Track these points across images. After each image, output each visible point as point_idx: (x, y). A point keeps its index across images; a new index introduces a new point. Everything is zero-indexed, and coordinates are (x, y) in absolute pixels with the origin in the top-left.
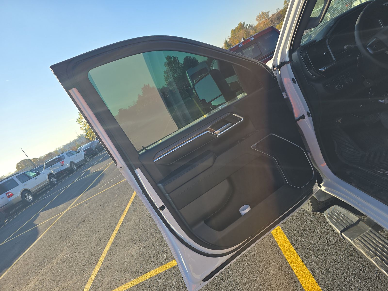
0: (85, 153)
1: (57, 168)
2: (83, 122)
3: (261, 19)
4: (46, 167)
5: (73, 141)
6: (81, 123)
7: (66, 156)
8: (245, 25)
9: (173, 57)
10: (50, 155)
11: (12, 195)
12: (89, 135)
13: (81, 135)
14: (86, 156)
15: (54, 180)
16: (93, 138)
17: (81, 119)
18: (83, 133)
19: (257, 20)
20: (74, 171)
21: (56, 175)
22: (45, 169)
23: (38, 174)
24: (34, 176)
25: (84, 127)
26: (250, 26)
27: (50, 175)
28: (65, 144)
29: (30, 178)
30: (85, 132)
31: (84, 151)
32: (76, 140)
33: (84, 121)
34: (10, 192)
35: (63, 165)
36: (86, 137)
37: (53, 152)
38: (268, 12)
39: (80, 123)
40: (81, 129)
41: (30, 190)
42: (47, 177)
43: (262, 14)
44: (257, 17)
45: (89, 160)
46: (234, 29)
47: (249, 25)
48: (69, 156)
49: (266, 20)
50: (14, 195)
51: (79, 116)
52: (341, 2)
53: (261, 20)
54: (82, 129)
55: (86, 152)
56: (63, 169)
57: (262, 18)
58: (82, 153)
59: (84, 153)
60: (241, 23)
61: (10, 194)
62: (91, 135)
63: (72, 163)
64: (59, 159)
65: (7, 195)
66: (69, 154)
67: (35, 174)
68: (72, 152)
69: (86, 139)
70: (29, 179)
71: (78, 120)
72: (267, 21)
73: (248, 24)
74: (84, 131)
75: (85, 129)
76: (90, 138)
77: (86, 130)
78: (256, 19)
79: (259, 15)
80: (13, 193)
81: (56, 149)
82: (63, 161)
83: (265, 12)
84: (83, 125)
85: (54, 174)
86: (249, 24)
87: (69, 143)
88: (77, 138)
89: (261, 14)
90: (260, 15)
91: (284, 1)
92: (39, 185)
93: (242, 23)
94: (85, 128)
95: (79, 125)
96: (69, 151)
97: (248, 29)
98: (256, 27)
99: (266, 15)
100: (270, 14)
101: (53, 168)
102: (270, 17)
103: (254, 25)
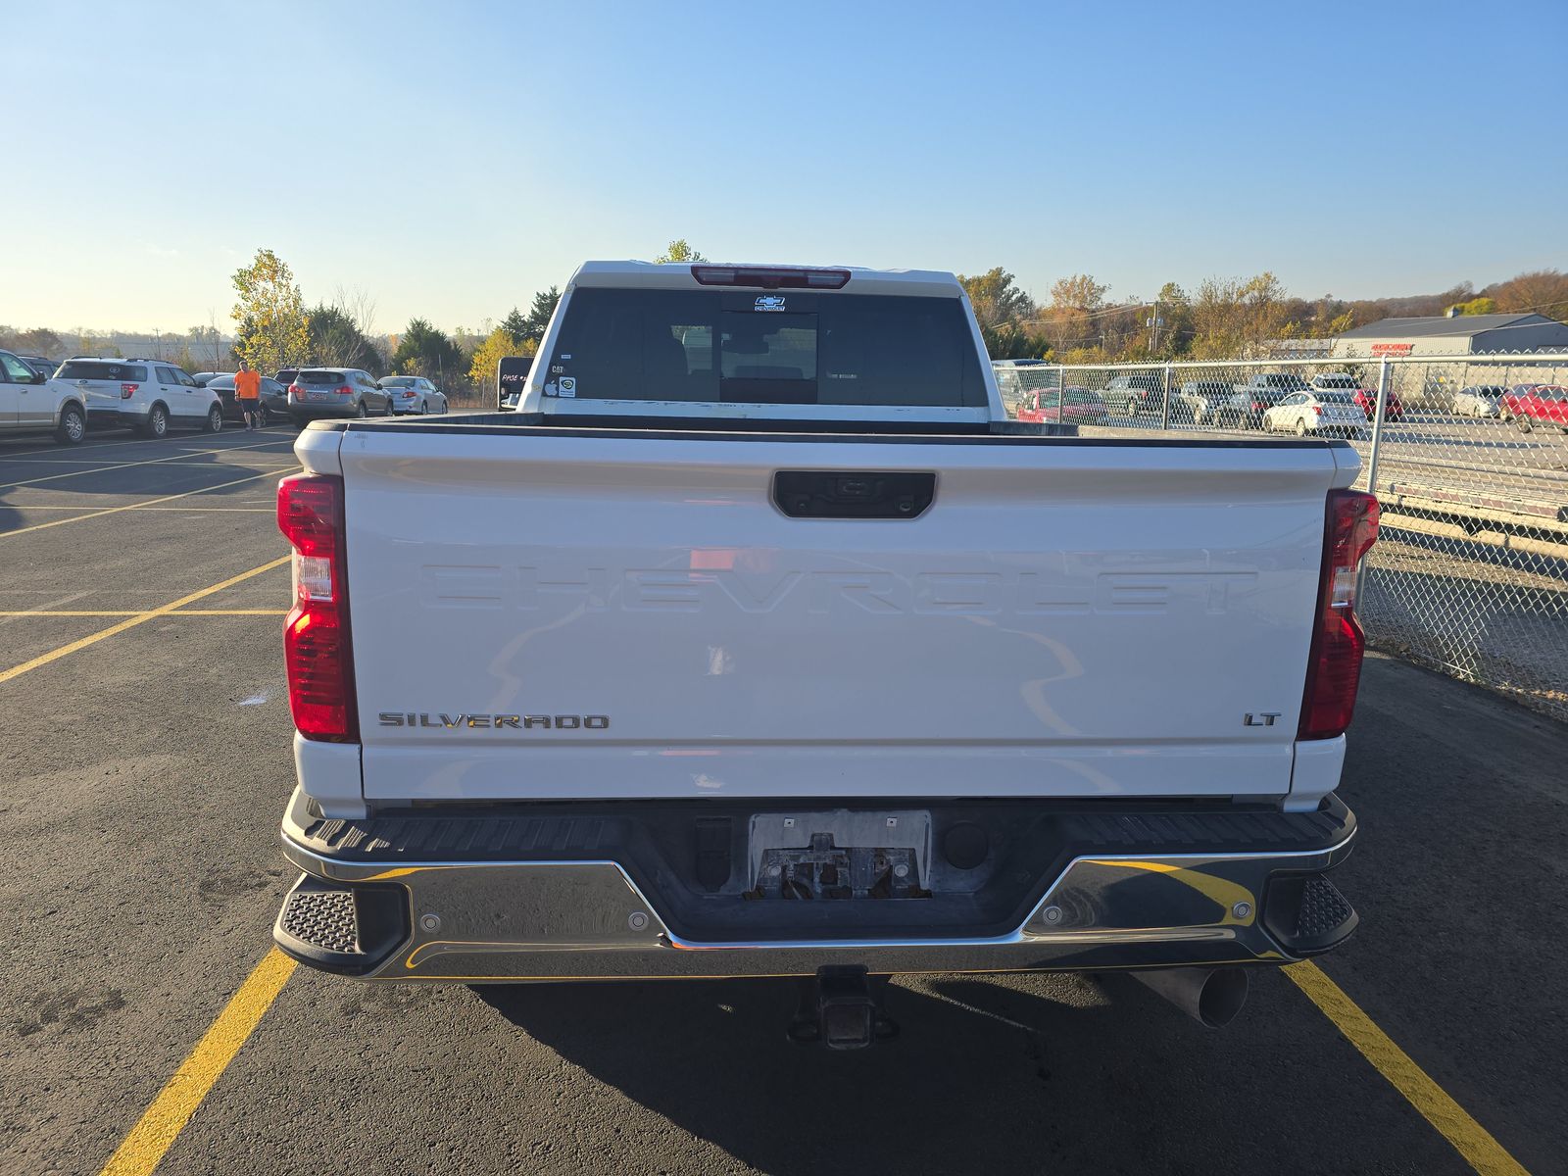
0: (219, 400)
1: (104, 396)
2: (254, 293)
3: (1068, 297)
4: (66, 375)
6: (247, 291)
7: (152, 375)
8: (1010, 287)
9: (697, 256)
12: (252, 351)
13: (214, 332)
14: (216, 413)
15: (75, 426)
17: (255, 277)
18: (230, 330)
19: (1056, 294)
20: (152, 435)
21: (89, 415)
22: (58, 377)
23: (38, 380)
24: (23, 381)
25: (248, 311)
26: (1022, 299)
27: (72, 405)
28: (127, 333)
29: (6, 378)
30: (242, 331)
31: (219, 393)
32: (184, 341)
33: (260, 290)
35: (129, 397)
36: (238, 349)
38: (1103, 290)
39: (244, 291)
40: (235, 314)
42: (58, 408)
43: (1082, 284)
44: (1061, 283)
45: (220, 431)
46: (968, 277)
47: (1022, 296)
48: (160, 380)
49: (1082, 309)
51: (254, 262)
52: (1270, 385)
53: (1067, 302)
54: (240, 315)
55: (222, 398)
56: (121, 410)
57: (1075, 296)
58: (210, 395)
59: (216, 398)
60: (999, 271)
62: (257, 354)
63: (160, 406)
64: (125, 373)
66: (164, 375)
67: (28, 374)
68: (178, 374)
69: (231, 357)
71: (241, 276)
72: (1082, 317)
73: (1018, 290)
74: (237, 323)
75: (249, 321)
77: (249, 325)
78: (1054, 289)
79: (1070, 280)
82: (136, 387)
83: (1093, 284)
84: (250, 304)
85: (86, 409)
86: (1024, 293)
88: (186, 333)
89: (1078, 280)
90: (1073, 284)
91: (1166, 284)
92: (23, 413)
94: (252, 319)
95: (234, 296)
96: (170, 366)
97: (1012, 304)
98: (1039, 315)
99: (1092, 294)
100: (1106, 298)
101: (90, 387)
102: (1099, 309)
103: (1037, 304)
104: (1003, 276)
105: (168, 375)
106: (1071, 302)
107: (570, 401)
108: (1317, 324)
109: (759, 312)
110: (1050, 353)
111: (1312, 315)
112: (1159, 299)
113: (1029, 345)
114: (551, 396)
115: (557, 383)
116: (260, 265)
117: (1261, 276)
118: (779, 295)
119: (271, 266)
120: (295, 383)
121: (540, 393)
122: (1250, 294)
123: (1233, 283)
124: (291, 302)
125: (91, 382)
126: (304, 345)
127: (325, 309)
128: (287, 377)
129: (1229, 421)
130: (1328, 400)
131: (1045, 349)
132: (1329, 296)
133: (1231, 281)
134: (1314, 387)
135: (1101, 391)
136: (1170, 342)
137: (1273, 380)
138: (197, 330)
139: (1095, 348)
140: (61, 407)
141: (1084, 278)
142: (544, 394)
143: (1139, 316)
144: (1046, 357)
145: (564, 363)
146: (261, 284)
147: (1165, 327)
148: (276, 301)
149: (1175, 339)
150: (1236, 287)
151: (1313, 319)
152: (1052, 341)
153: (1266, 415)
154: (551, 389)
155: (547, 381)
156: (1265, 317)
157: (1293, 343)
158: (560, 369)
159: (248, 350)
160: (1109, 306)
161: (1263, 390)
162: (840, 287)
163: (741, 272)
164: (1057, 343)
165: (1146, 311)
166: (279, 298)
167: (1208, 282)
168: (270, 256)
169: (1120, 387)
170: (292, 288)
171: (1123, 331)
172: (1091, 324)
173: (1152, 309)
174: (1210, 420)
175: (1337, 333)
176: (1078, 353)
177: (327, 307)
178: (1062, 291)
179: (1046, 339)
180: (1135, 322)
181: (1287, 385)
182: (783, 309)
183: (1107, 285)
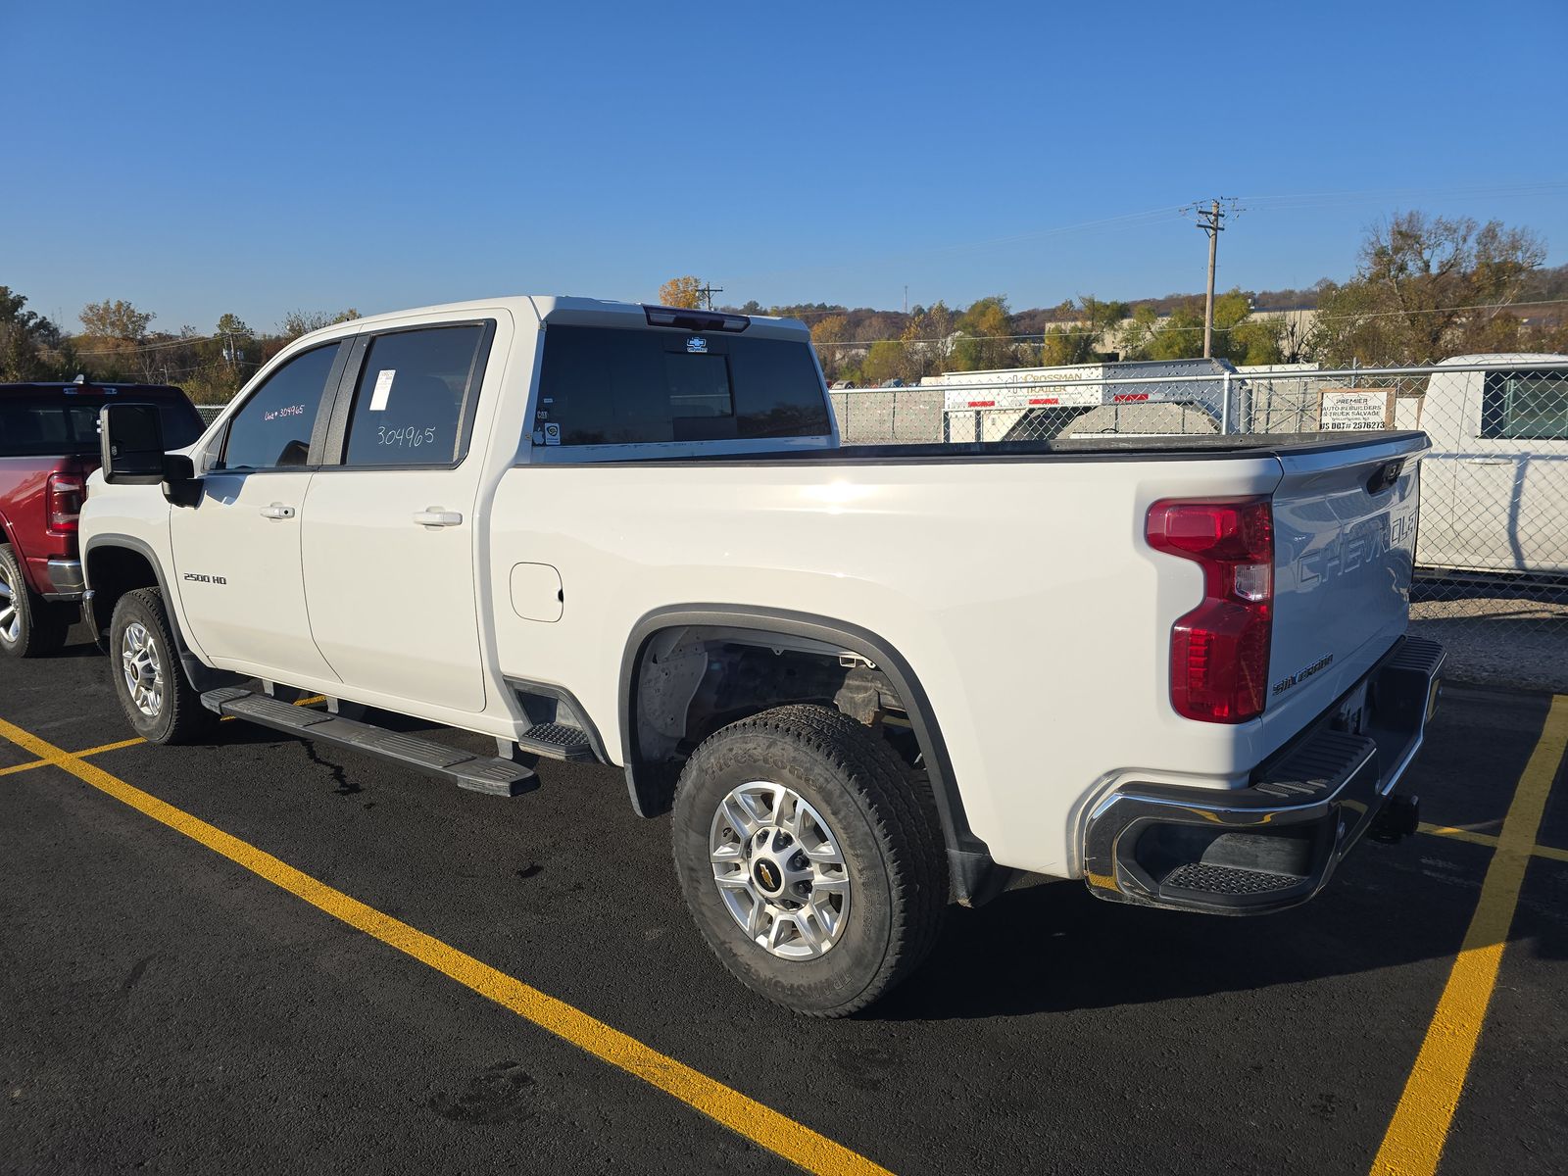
3: (104, 325)
8: (23, 311)
19: (87, 320)
26: (44, 325)
38: (147, 318)
43: (119, 310)
44: (91, 309)
47: (41, 322)
49: (126, 338)
53: (103, 330)
57: (113, 324)
72: (131, 348)
73: (35, 314)
78: (83, 315)
79: (102, 306)
83: (133, 311)
86: (44, 318)
90: (107, 309)
93: (13, 295)
97: (31, 331)
98: (70, 344)
99: (133, 322)
100: (151, 330)
102: (147, 340)
103: (65, 332)
104: (11, 298)
106: (110, 331)
107: (556, 449)
109: (690, 354)
112: (219, 331)
114: (540, 446)
115: (543, 430)
118: (701, 337)
121: (530, 443)
123: (319, 318)
141: (120, 305)
142: (534, 444)
145: (548, 408)
154: (539, 438)
155: (535, 430)
158: (546, 415)
160: (161, 337)
162: (742, 330)
172: (144, 355)
178: (95, 318)
182: (706, 350)
183: (151, 314)
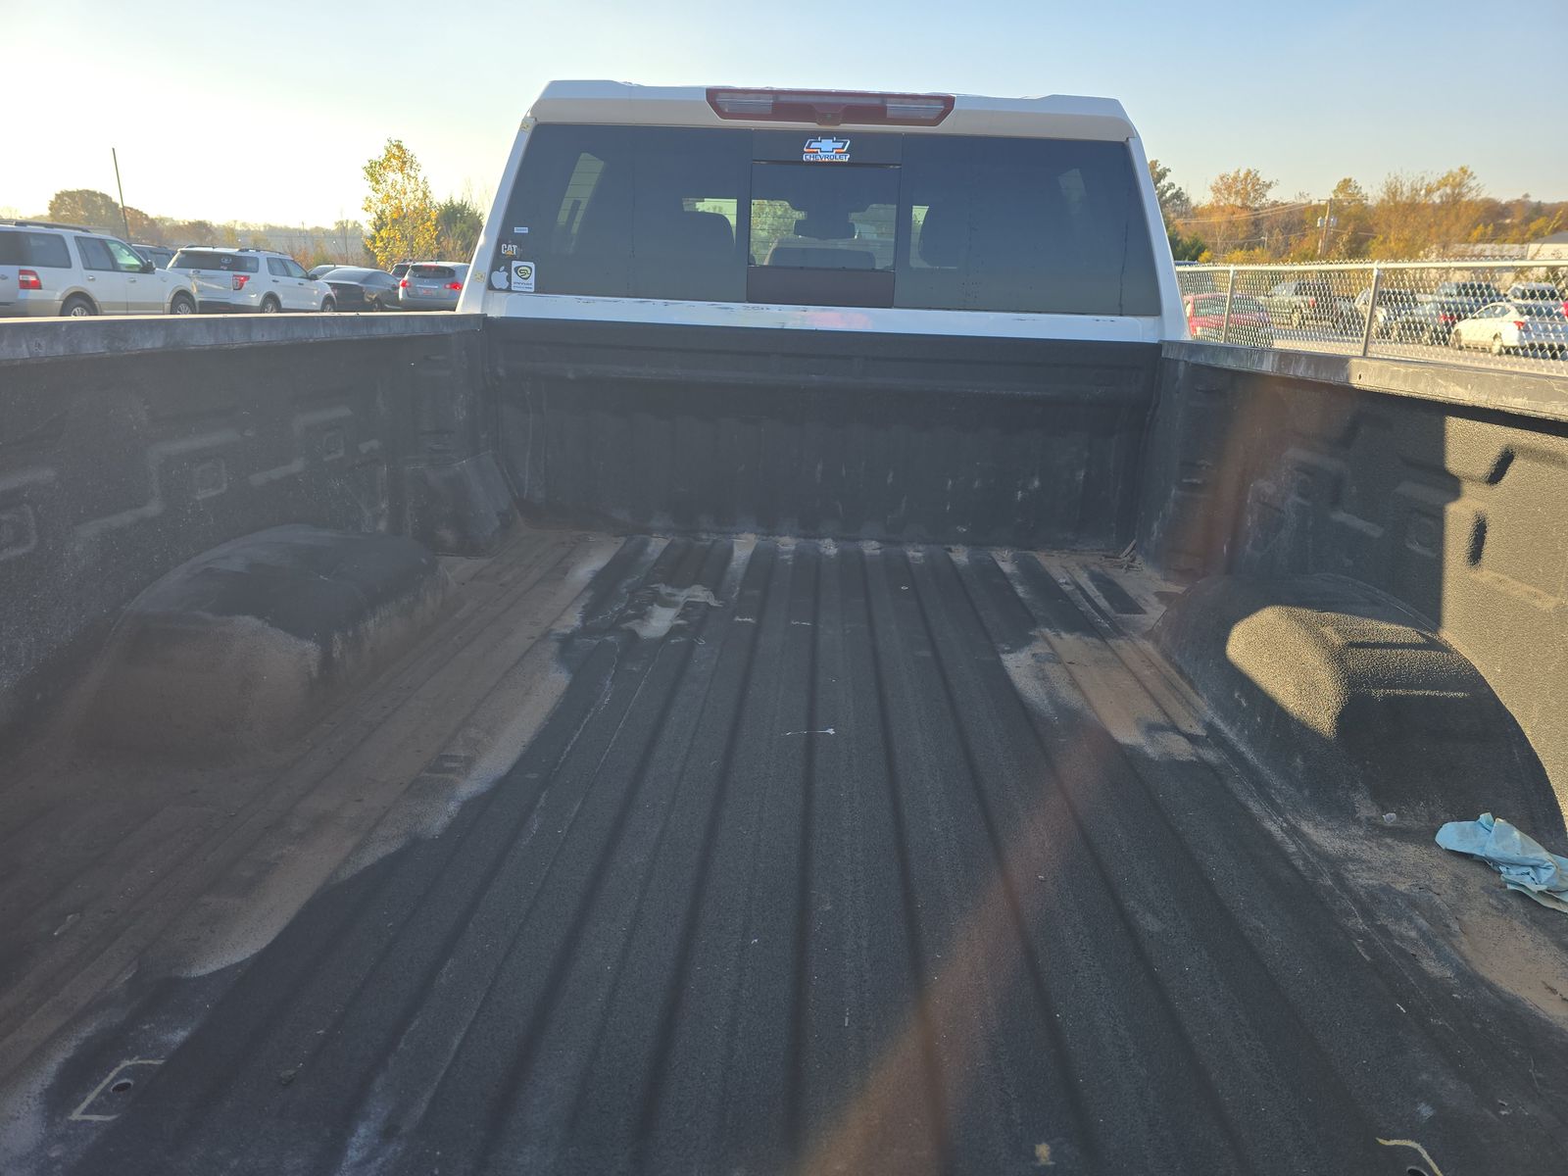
0: (332, 294)
1: (216, 287)
2: (384, 185)
3: (1229, 194)
4: (180, 264)
5: (311, 230)
6: (377, 182)
7: (263, 265)
8: (1164, 182)
10: (200, 229)
11: (37, 285)
12: (381, 244)
13: (357, 227)
14: (327, 306)
16: (390, 259)
17: (385, 168)
18: (366, 223)
19: (1216, 190)
21: (200, 307)
22: (172, 267)
23: (146, 269)
24: (131, 270)
25: (379, 204)
26: (1178, 195)
27: (183, 295)
28: (278, 226)
29: (115, 267)
30: (375, 224)
31: (334, 286)
32: (327, 234)
33: (389, 182)
34: (33, 273)
35: (240, 289)
36: (368, 243)
37: (219, 226)
38: (1269, 186)
39: (374, 183)
40: (366, 206)
41: (98, 306)
42: (168, 296)
43: (1246, 179)
44: (1222, 178)
47: (1177, 192)
48: (272, 271)
49: (1244, 207)
50: (40, 289)
51: (383, 153)
53: (1228, 199)
54: (370, 207)
55: (336, 292)
56: (233, 303)
57: (1237, 193)
58: (322, 288)
59: (329, 291)
61: (33, 279)
62: (387, 247)
63: (271, 299)
64: (236, 263)
65: (22, 277)
66: (277, 266)
67: (138, 263)
68: (291, 266)
69: (362, 250)
70: (111, 267)
71: (371, 167)
72: (1244, 215)
73: (1174, 185)
74: (372, 217)
75: (381, 215)
76: (381, 257)
77: (380, 218)
78: (1213, 184)
79: (1232, 175)
80: (43, 283)
81: (235, 221)
82: (247, 278)
83: (1258, 179)
84: (380, 196)
85: (197, 299)
86: (1180, 189)
87: (295, 230)
88: (332, 227)
89: (1242, 175)
90: (1235, 179)
91: (1342, 179)
92: (131, 303)
93: (1159, 168)
94: (383, 212)
95: (365, 187)
96: (281, 257)
97: (1167, 201)
98: (1196, 212)
99: (1256, 190)
100: (1272, 196)
101: (203, 278)
102: (1262, 207)
103: (1194, 202)
104: (1158, 170)
105: (281, 266)
106: (1232, 200)
107: (525, 297)
108: (1512, 226)
109: (809, 163)
110: (1206, 254)
111: (1506, 217)
112: (1333, 197)
113: (1183, 246)
114: (500, 290)
115: (508, 270)
116: (390, 156)
117: (1456, 170)
118: (840, 136)
119: (399, 157)
120: (406, 278)
121: (483, 285)
122: (1441, 190)
123: (1423, 178)
124: (420, 195)
125: (204, 272)
126: (431, 238)
127: (455, 203)
128: (401, 271)
129: (1411, 335)
130: (1529, 313)
131: (1201, 250)
132: (1527, 196)
133: (1420, 176)
134: (1511, 297)
135: (1263, 298)
136: (1343, 245)
137: (1464, 289)
138: (342, 223)
139: (1257, 250)
140: (171, 297)
141: (1248, 172)
142: (490, 287)
143: (1308, 215)
144: (1201, 259)
145: (518, 240)
146: (391, 176)
147: (1337, 228)
148: (405, 194)
149: (1349, 241)
150: (1426, 182)
151: (1508, 221)
152: (1209, 241)
153: (1456, 328)
154: (499, 279)
155: (494, 268)
156: (1458, 217)
157: (1488, 248)
158: (511, 249)
159: (379, 244)
160: (1275, 204)
161: (1451, 299)
162: (936, 122)
163: (783, 99)
164: (1215, 244)
165: (1317, 210)
166: (408, 190)
167: (1392, 176)
168: (399, 147)
169: (1284, 294)
170: (420, 180)
171: (1290, 232)
172: (1253, 223)
173: (1324, 208)
174: (1388, 333)
175: (1538, 237)
176: (1239, 254)
177: (457, 201)
178: (1223, 187)
179: (1203, 240)
180: (1302, 222)
181: (1480, 295)
182: (846, 158)
183: (1274, 181)
